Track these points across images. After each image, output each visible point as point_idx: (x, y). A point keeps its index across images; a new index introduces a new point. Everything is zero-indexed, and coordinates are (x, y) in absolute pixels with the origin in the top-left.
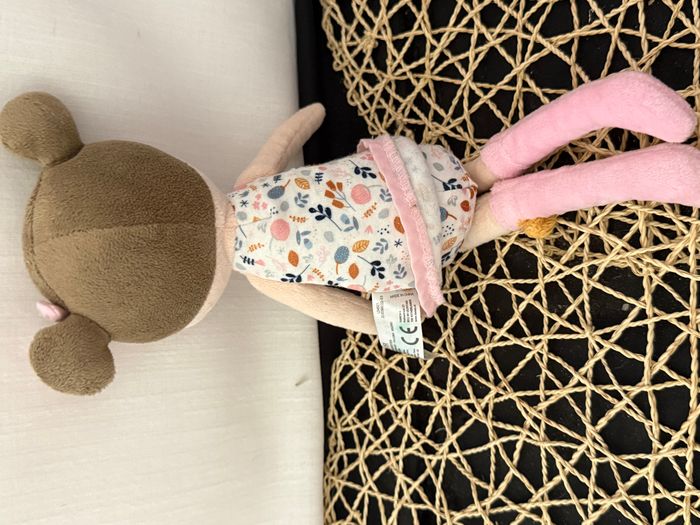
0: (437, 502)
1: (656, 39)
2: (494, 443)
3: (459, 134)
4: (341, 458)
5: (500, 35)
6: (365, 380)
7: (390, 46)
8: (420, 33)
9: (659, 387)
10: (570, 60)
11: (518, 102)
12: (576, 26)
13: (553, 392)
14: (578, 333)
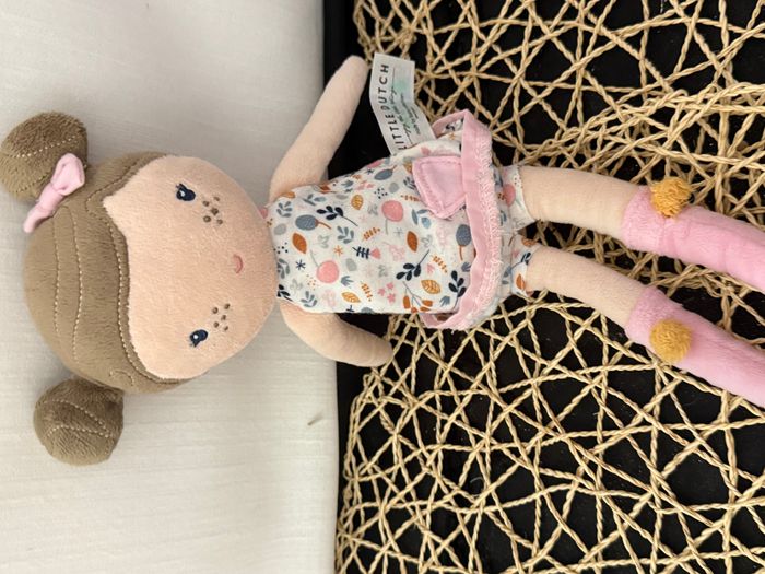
0: (471, 565)
1: (737, 30)
2: (541, 493)
3: (508, 139)
4: (358, 512)
5: (557, 27)
6: (389, 422)
7: (431, 40)
8: (466, 25)
9: (738, 425)
10: (639, 55)
11: (577, 102)
12: (646, 17)
13: (612, 433)
14: (644, 364)
